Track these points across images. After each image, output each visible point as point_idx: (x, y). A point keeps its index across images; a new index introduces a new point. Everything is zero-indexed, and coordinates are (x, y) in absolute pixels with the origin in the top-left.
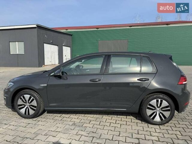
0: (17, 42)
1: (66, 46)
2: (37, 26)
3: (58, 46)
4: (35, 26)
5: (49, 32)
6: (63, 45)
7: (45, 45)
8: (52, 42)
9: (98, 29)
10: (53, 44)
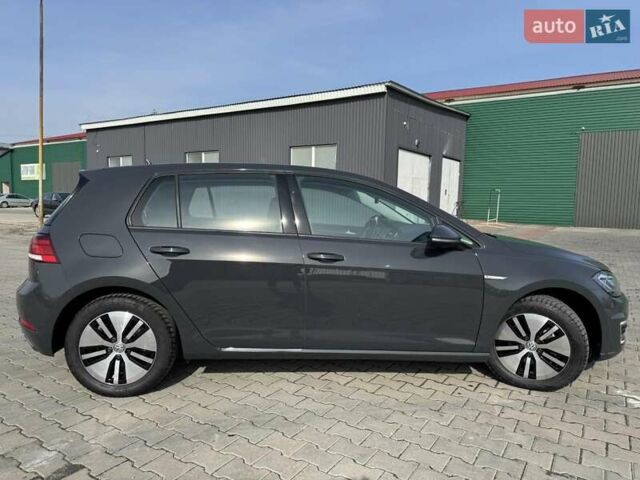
1: (451, 156)
2: (388, 87)
3: (429, 156)
4: (382, 89)
5: (414, 109)
6: (444, 153)
7: (401, 152)
8: (419, 143)
9: (581, 90)
10: (420, 150)
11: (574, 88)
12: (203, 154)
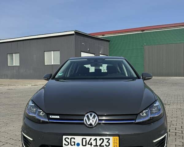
0: (52, 52)
1: (103, 54)
3: (94, 54)
4: (73, 32)
5: (86, 39)
6: (100, 53)
7: (82, 53)
8: (89, 50)
9: (144, 32)
10: (90, 52)
11: (142, 31)
12: (14, 54)
